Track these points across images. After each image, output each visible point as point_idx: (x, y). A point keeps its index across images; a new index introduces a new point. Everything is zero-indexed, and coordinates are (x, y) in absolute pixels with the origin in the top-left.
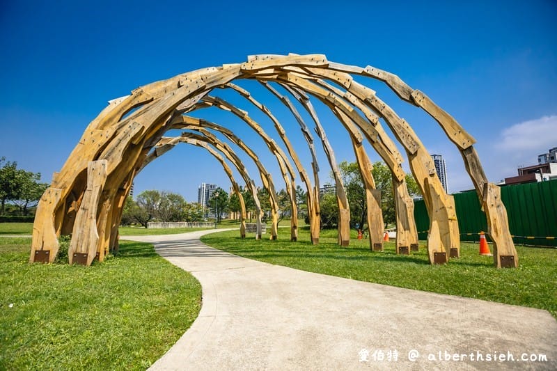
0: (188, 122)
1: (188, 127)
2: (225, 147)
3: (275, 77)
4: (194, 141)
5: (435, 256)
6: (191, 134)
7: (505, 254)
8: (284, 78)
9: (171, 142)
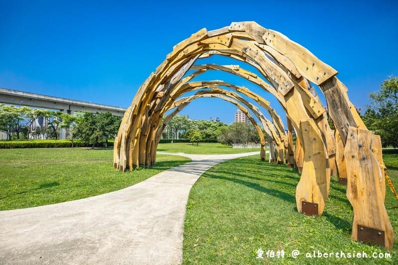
0: (193, 86)
1: (195, 89)
2: (232, 94)
3: (201, 49)
4: (210, 95)
5: (303, 205)
6: (202, 91)
7: (366, 225)
8: (206, 49)
9: (187, 101)
